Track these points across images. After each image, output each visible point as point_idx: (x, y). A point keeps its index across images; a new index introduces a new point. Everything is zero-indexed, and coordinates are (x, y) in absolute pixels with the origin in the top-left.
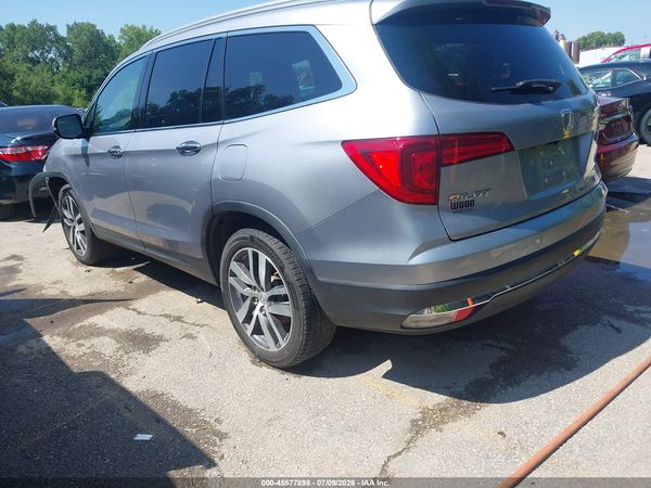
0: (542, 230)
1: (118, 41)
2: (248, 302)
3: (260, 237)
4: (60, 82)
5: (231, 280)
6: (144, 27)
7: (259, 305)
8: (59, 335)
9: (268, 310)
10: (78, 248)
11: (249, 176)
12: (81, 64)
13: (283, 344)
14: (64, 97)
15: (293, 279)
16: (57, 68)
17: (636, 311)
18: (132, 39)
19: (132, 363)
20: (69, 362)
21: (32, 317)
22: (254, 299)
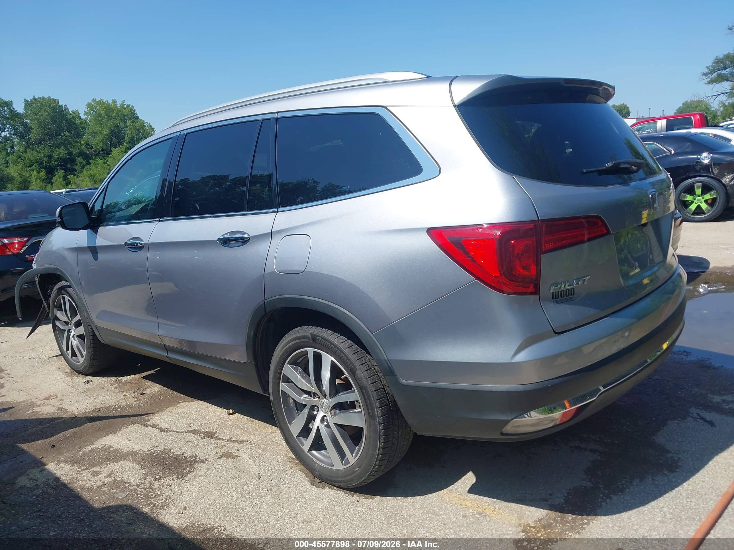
0: (640, 317)
1: (83, 117)
2: (306, 411)
3: (325, 335)
4: (15, 162)
5: (284, 386)
6: (114, 102)
7: (320, 415)
8: (66, 462)
9: (331, 420)
10: (74, 354)
11: (313, 268)
12: (40, 143)
13: (352, 459)
14: (20, 180)
15: (367, 383)
16: (12, 147)
17: (724, 401)
18: (100, 115)
19: (166, 492)
20: (86, 496)
21: (27, 441)
22: (313, 408)
